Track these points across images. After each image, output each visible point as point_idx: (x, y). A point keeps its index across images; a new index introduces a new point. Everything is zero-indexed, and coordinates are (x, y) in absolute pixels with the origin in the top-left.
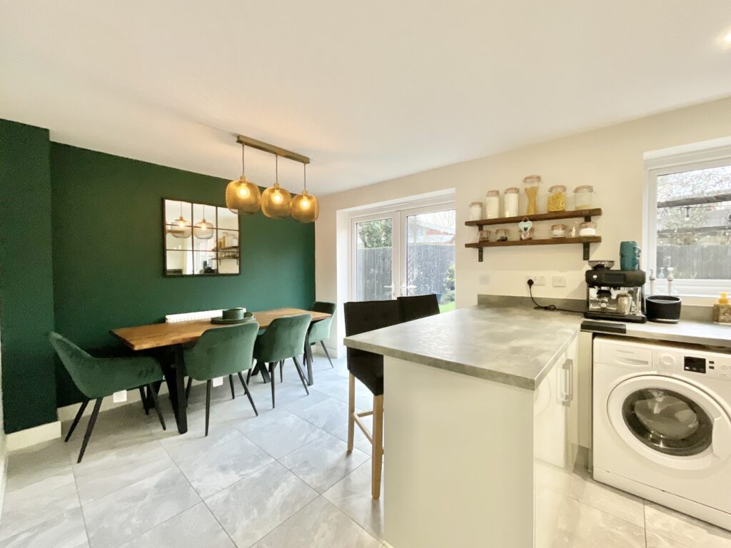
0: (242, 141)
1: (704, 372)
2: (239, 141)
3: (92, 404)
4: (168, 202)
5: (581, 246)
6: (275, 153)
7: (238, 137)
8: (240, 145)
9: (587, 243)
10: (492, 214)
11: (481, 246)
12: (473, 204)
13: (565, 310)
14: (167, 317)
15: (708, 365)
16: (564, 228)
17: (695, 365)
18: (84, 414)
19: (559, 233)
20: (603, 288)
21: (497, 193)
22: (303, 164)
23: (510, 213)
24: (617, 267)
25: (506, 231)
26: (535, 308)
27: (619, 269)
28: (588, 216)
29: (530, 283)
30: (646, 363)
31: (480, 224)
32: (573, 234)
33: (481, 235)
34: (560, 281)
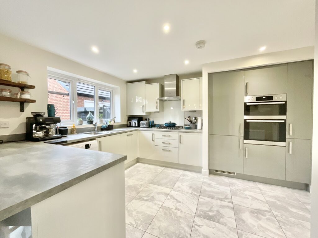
5: (19, 103)
9: (22, 102)
13: (12, 142)
15: (90, 145)
17: (87, 147)
24: (46, 115)
27: (47, 116)
28: (23, 87)
32: (19, 96)
34: (5, 124)
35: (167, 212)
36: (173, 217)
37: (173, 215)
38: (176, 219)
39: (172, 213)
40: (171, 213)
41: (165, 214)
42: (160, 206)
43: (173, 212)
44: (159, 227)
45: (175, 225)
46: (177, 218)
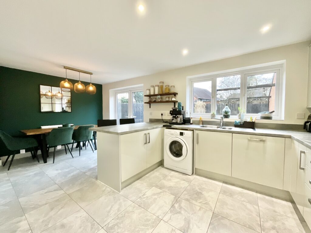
0: (65, 67)
1: (183, 135)
2: (64, 68)
3: (11, 156)
4: (41, 86)
5: (173, 103)
6: (78, 71)
7: (64, 66)
8: (65, 69)
9: (175, 102)
10: (152, 93)
11: (150, 103)
12: (147, 90)
14: (42, 127)
15: (184, 134)
16: (169, 98)
17: (182, 134)
18: (9, 160)
19: (167, 99)
20: (174, 115)
21: (153, 86)
22: (90, 75)
23: (156, 93)
25: (156, 98)
26: (163, 122)
28: (175, 94)
29: (162, 115)
30: (173, 134)
31: (150, 96)
32: (170, 100)
33: (150, 100)
35: (150, 222)
36: (141, 227)
37: (143, 227)
38: (137, 229)
39: (146, 228)
40: (146, 226)
41: (148, 220)
42: (160, 217)
43: (148, 229)
44: (134, 212)
45: (130, 226)
46: (138, 231)
